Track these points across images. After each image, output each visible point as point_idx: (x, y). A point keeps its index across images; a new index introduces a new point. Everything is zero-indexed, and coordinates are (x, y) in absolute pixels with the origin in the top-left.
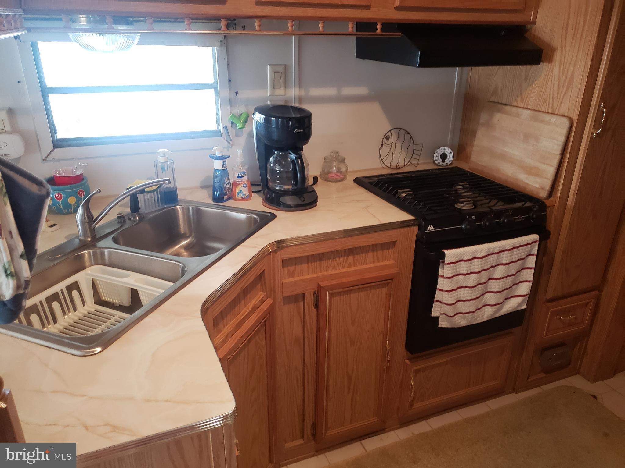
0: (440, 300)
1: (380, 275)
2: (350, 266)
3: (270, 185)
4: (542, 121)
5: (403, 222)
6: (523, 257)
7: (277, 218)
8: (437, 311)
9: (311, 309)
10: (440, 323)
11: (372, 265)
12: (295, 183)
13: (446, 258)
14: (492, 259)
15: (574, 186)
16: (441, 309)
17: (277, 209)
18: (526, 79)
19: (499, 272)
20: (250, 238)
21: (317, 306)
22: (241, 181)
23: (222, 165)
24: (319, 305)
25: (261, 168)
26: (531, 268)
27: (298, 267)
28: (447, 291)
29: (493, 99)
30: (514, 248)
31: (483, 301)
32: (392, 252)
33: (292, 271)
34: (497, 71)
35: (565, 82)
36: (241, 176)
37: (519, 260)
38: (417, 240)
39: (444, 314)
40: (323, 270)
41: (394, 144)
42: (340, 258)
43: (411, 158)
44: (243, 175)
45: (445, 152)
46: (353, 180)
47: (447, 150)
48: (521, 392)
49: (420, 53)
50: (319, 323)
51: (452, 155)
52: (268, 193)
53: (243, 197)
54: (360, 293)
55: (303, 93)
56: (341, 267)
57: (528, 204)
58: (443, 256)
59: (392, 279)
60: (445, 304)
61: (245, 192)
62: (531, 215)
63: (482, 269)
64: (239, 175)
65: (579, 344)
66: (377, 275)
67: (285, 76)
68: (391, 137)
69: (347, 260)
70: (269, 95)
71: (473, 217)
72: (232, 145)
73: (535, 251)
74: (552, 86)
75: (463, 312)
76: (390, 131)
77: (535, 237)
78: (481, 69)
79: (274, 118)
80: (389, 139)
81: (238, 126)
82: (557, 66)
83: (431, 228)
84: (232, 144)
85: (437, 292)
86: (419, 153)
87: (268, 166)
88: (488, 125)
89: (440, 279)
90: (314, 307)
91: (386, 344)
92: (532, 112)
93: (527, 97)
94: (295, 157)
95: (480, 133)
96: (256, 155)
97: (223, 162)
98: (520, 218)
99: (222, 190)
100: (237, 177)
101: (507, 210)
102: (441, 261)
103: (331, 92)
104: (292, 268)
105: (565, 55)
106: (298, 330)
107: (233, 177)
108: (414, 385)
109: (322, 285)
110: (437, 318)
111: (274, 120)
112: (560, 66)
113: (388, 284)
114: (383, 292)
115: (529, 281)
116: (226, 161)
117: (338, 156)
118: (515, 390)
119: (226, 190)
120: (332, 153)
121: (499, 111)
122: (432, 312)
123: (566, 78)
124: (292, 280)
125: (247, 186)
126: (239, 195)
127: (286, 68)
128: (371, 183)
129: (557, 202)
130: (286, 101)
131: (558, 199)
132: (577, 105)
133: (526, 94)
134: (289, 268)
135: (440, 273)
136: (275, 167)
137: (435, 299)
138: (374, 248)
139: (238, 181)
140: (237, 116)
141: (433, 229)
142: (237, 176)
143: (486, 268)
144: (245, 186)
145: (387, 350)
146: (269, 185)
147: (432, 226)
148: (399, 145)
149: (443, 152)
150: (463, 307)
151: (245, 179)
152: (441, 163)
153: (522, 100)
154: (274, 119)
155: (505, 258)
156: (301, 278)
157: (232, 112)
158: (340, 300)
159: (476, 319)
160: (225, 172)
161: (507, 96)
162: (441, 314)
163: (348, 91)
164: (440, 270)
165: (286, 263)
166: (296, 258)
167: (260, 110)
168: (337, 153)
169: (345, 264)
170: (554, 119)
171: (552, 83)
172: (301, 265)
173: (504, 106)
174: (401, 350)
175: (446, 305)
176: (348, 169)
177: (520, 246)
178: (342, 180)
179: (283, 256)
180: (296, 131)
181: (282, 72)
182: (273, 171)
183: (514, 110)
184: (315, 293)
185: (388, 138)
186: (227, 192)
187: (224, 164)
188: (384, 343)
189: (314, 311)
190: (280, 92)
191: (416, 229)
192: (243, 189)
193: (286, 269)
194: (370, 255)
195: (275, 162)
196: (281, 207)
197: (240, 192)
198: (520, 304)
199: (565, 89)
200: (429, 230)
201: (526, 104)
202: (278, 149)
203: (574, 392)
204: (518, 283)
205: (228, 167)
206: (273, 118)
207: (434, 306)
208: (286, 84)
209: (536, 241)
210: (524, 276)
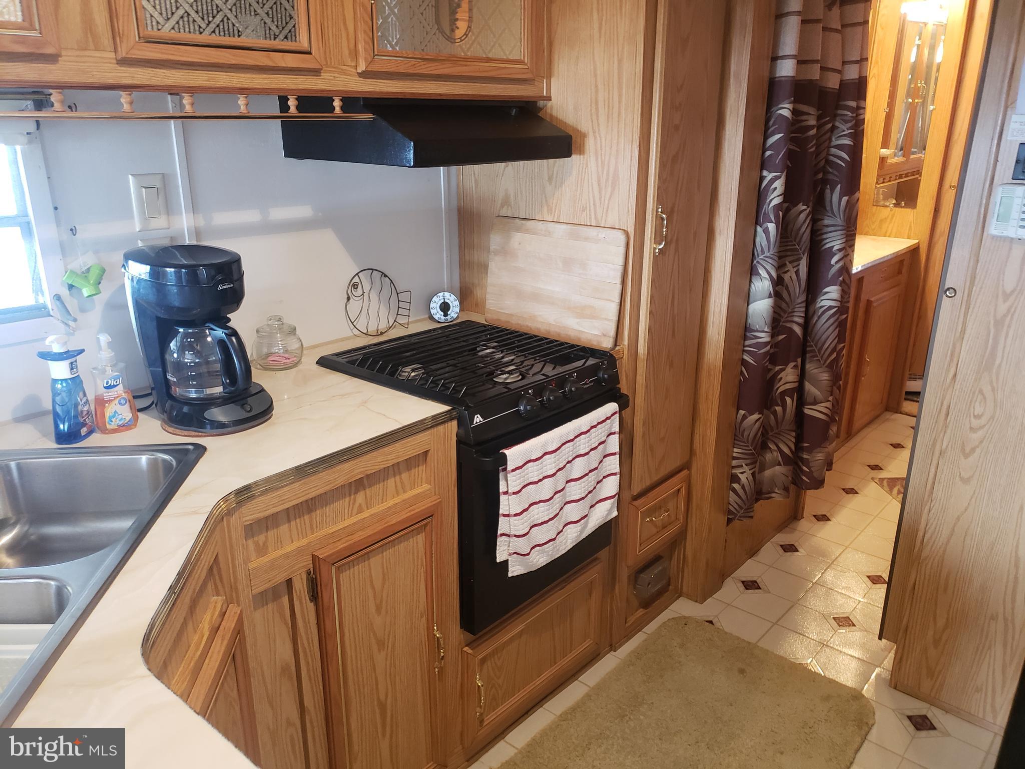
0: (507, 533)
1: (412, 513)
2: (360, 510)
3: (177, 391)
4: (586, 239)
5: (434, 417)
6: (603, 439)
7: (208, 450)
8: (504, 551)
9: (304, 605)
10: (510, 569)
11: (397, 500)
12: (228, 381)
13: (508, 463)
14: (568, 451)
15: (643, 325)
16: (509, 546)
17: (200, 434)
18: (550, 179)
19: (579, 468)
20: (173, 498)
21: (315, 596)
22: (113, 394)
23: (69, 369)
24: (320, 594)
25: (150, 363)
26: (614, 454)
27: (271, 533)
28: (516, 515)
29: (503, 212)
30: (592, 427)
31: (563, 519)
32: (423, 470)
33: (262, 545)
34: (504, 171)
35: (607, 180)
36: (112, 384)
37: (600, 444)
38: (459, 442)
39: (515, 553)
40: (317, 527)
41: (366, 295)
42: (343, 500)
43: (397, 314)
44: (116, 382)
45: (446, 301)
46: (317, 363)
47: (448, 297)
48: (620, 646)
49: (414, 144)
50: (322, 627)
51: (457, 303)
52: (172, 407)
53: (120, 423)
54: (384, 553)
55: (201, 222)
56: (346, 516)
57: (591, 361)
58: (504, 460)
59: (432, 516)
60: (516, 536)
61: (126, 414)
62: (601, 375)
63: (557, 468)
64: (107, 383)
65: (676, 553)
66: (409, 514)
67: (165, 194)
68: (360, 285)
69: (355, 500)
70: (138, 230)
71: (530, 391)
72: (74, 330)
73: (616, 428)
74: (591, 188)
75: (541, 543)
76: (357, 274)
77: (612, 407)
78: (477, 168)
79: (170, 267)
80: (356, 289)
81: (86, 292)
82: (593, 159)
83: (478, 419)
84: (74, 327)
85: (501, 519)
86: (407, 306)
87: (167, 357)
88: (505, 252)
89: (503, 498)
90: (310, 599)
91: (434, 629)
92: (569, 226)
93: (556, 206)
94: (225, 334)
95: (495, 265)
96: (138, 340)
97: (72, 363)
98: (587, 383)
99: (76, 417)
100: (104, 387)
101: (571, 375)
102: (500, 468)
103: (251, 216)
104: (261, 538)
105: (601, 142)
106: (284, 651)
107: (93, 388)
108: (482, 686)
109: (321, 557)
110: (506, 562)
111: (171, 272)
112: (597, 159)
113: (426, 525)
114: (419, 541)
115: (615, 474)
116: (76, 361)
117: (282, 324)
118: (613, 648)
119: (83, 417)
120: (270, 320)
121: (518, 229)
122: (497, 555)
123: (608, 174)
124: (265, 560)
125: (126, 402)
126: (112, 421)
127: (166, 179)
128: (352, 362)
129: (626, 352)
130: (172, 238)
131: (627, 347)
132: (630, 211)
133: (555, 201)
134: (256, 538)
135: (502, 488)
136: (184, 358)
137: (499, 532)
138: (395, 469)
139: (108, 395)
140: (79, 273)
141: (482, 420)
142: (105, 385)
143: (561, 465)
144: (123, 401)
145: (436, 639)
146: (172, 393)
147: (478, 415)
148: (374, 296)
149: (443, 301)
150: (540, 535)
151: (120, 388)
152: (443, 318)
153: (550, 211)
154: (173, 270)
155: (583, 445)
156: (281, 552)
157: (70, 267)
158: (354, 574)
159: (558, 549)
160: (76, 382)
161: (526, 207)
162: (510, 554)
163: (280, 214)
164: (501, 483)
165: (251, 530)
166: (267, 518)
167: (139, 257)
168: (280, 320)
169: (353, 507)
170: (603, 233)
171: (590, 184)
172: (277, 528)
173: (524, 222)
174: (455, 633)
175: (517, 539)
176: (304, 344)
177: (599, 423)
178: (295, 365)
179: (244, 519)
180: (220, 287)
181: (158, 187)
182: (179, 366)
183: (540, 225)
184: (309, 573)
185: (355, 286)
186: (85, 420)
187: (72, 367)
188: (429, 629)
189: (311, 606)
190: (160, 222)
191: (455, 423)
192: (119, 408)
193: (250, 542)
194: (391, 482)
195: (182, 349)
196: (208, 430)
197: (114, 416)
198: (610, 511)
199: (609, 189)
200: (477, 423)
201: (556, 216)
202: (186, 324)
203: (685, 624)
204: (602, 480)
205: (82, 372)
206: (168, 269)
207: (498, 544)
208: (169, 209)
209: (615, 413)
210: (609, 468)
